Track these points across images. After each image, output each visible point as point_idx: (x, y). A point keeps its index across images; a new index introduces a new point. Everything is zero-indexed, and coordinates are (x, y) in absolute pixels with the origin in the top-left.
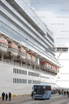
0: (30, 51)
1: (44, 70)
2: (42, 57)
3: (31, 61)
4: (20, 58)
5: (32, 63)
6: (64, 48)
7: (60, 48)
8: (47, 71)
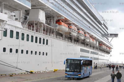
0: (92, 36)
1: (101, 50)
2: (100, 41)
3: (93, 43)
4: (85, 41)
5: (93, 45)
6: (115, 34)
7: (112, 34)
8: (103, 51)
